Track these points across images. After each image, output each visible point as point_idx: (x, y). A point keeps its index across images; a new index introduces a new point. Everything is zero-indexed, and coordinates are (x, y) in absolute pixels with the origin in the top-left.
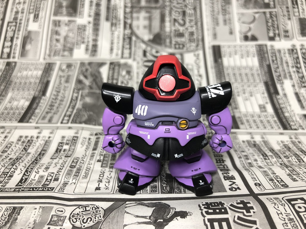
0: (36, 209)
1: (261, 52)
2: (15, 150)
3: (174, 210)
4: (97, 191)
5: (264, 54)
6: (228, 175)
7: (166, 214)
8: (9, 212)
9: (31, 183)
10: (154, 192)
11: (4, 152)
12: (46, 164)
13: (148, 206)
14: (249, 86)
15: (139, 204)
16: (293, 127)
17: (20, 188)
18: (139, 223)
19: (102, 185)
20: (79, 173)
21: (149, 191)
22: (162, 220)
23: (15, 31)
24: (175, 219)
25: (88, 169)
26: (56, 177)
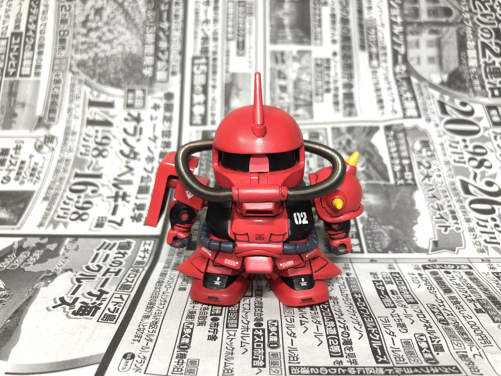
23: (207, 74)
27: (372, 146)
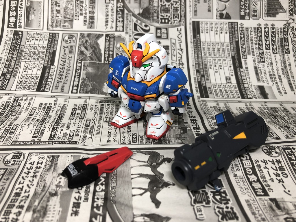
0: (69, 157)
1: (233, 29)
2: (39, 114)
3: (163, 157)
4: (109, 143)
5: (235, 31)
6: (199, 133)
7: (158, 160)
8: (50, 159)
9: (59, 138)
10: (148, 143)
11: (30, 115)
12: (67, 124)
13: (145, 154)
14: (220, 60)
15: (139, 152)
16: (249, 96)
17: (52, 142)
18: (141, 166)
19: (111, 139)
20: (93, 130)
21: (144, 142)
22: (155, 164)
24: (164, 163)
25: (99, 127)
26: (77, 133)
27: (97, 44)
